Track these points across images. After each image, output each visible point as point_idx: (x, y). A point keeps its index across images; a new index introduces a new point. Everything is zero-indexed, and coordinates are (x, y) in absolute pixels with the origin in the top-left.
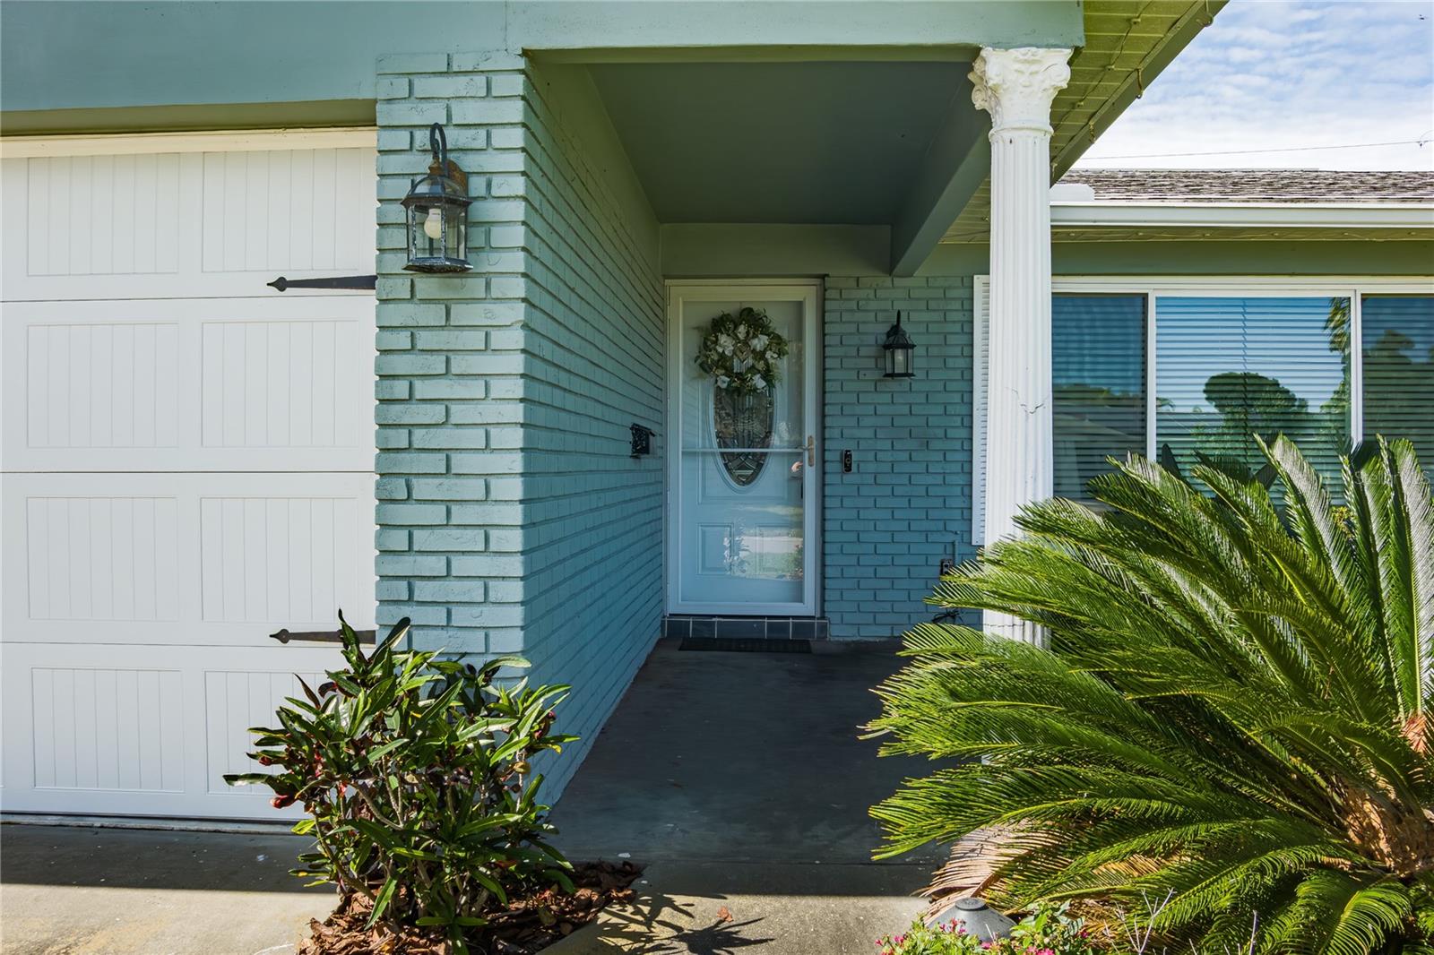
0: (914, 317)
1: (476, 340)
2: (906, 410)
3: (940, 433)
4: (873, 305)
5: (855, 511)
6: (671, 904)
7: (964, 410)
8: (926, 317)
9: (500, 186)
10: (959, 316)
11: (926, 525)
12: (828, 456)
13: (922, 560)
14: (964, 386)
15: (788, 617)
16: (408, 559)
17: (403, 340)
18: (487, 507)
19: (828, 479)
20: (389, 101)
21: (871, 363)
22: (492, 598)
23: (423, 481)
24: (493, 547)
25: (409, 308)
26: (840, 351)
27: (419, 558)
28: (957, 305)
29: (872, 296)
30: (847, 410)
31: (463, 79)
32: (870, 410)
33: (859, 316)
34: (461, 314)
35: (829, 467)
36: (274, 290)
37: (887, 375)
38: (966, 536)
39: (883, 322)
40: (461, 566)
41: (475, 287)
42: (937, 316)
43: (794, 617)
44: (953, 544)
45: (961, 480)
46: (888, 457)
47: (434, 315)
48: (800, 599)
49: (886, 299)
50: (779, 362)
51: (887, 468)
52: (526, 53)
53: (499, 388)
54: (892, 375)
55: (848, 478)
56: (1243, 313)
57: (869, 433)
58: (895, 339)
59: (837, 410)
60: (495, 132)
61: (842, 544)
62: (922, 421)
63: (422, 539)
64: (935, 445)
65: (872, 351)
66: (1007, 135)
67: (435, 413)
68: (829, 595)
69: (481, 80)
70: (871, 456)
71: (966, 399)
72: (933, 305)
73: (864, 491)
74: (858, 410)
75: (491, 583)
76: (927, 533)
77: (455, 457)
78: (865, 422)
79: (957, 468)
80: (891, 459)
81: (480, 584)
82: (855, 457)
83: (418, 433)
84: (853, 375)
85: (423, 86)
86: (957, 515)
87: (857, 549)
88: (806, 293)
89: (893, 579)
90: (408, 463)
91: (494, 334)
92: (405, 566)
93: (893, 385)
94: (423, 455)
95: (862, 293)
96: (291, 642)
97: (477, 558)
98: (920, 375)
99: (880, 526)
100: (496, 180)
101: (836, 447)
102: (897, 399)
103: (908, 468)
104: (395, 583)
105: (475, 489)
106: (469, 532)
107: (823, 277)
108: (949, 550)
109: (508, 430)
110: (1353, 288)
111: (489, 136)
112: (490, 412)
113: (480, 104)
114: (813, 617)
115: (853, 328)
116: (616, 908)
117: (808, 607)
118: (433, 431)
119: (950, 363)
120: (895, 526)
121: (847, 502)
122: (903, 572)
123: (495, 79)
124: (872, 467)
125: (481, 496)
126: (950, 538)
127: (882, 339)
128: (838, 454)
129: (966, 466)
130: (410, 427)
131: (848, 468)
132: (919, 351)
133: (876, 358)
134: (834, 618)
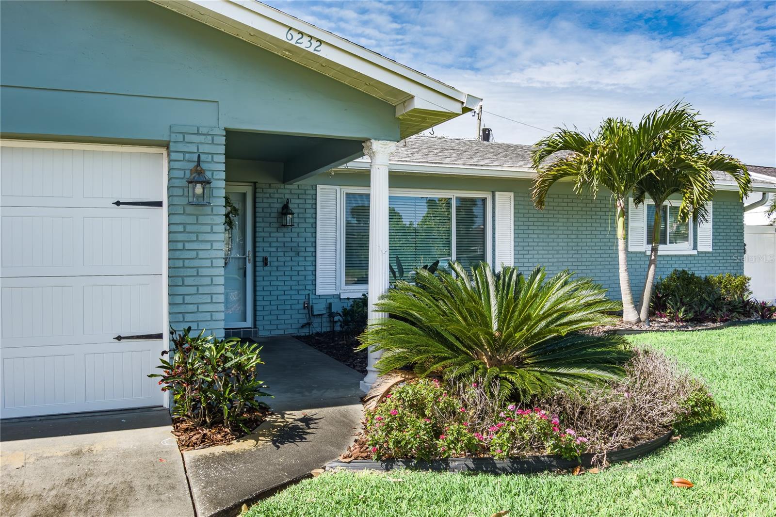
0: (293, 201)
1: (208, 228)
2: (289, 240)
3: (303, 249)
4: (276, 196)
5: (269, 282)
6: (286, 414)
7: (313, 240)
8: (298, 201)
9: (216, 175)
10: (310, 201)
11: (297, 288)
12: (257, 259)
13: (296, 302)
14: (313, 230)
15: (240, 328)
16: (183, 306)
17: (181, 228)
18: (212, 287)
19: (258, 269)
20: (175, 142)
21: (275, 220)
22: (214, 318)
23: (188, 278)
24: (214, 301)
25: (183, 217)
26: (262, 215)
27: (187, 306)
28: (310, 197)
29: (276, 192)
30: (265, 239)
31: (203, 137)
32: (275, 239)
33: (270, 200)
34: (202, 219)
35: (258, 264)
36: (115, 205)
37: (283, 225)
38: (314, 291)
39: (281, 203)
40: (202, 308)
41: (208, 210)
42: (302, 201)
43: (243, 328)
44: (309, 295)
45: (312, 268)
46: (282, 259)
47: (192, 220)
48: (245, 321)
49: (281, 193)
50: (235, 218)
51: (282, 264)
52: (225, 129)
53: (216, 246)
54: (284, 226)
55: (266, 268)
56: (415, 203)
57: (274, 249)
58: (285, 210)
59: (261, 240)
60: (215, 156)
61: (263, 296)
62: (296, 244)
63: (188, 299)
64: (301, 254)
65: (275, 215)
66: (377, 167)
67: (193, 254)
68: (258, 318)
69: (210, 138)
70: (275, 259)
71: (314, 236)
72: (300, 196)
73: (273, 274)
74: (270, 239)
75: (213, 314)
76: (298, 290)
77: (200, 270)
78: (274, 244)
79: (310, 263)
80: (284, 260)
81: (209, 314)
82: (269, 259)
83: (187, 261)
84: (268, 225)
85: (188, 138)
86: (310, 283)
87: (270, 298)
88: (248, 190)
89: (284, 310)
90: (182, 272)
91: (214, 227)
92: (182, 309)
93: (285, 230)
94: (189, 269)
95: (271, 191)
96: (122, 340)
97: (209, 305)
98: (296, 225)
99: (279, 288)
100: (215, 173)
101: (260, 255)
102: (286, 235)
103: (290, 264)
104: (177, 315)
105: (207, 281)
106: (206, 296)
107: (255, 183)
108: (307, 298)
109: (219, 260)
110: (453, 195)
111: (212, 157)
112: (213, 254)
113: (209, 146)
114: (251, 328)
115: (267, 205)
116: (270, 417)
117: (249, 324)
118: (191, 261)
119: (307, 220)
120: (285, 288)
121: (266, 279)
122: (289, 307)
123: (215, 138)
124: (276, 264)
125: (210, 283)
126: (307, 292)
127: (280, 210)
128: (262, 258)
129: (314, 263)
130: (184, 259)
131: (266, 264)
132: (296, 215)
133: (278, 218)
134: (261, 328)
